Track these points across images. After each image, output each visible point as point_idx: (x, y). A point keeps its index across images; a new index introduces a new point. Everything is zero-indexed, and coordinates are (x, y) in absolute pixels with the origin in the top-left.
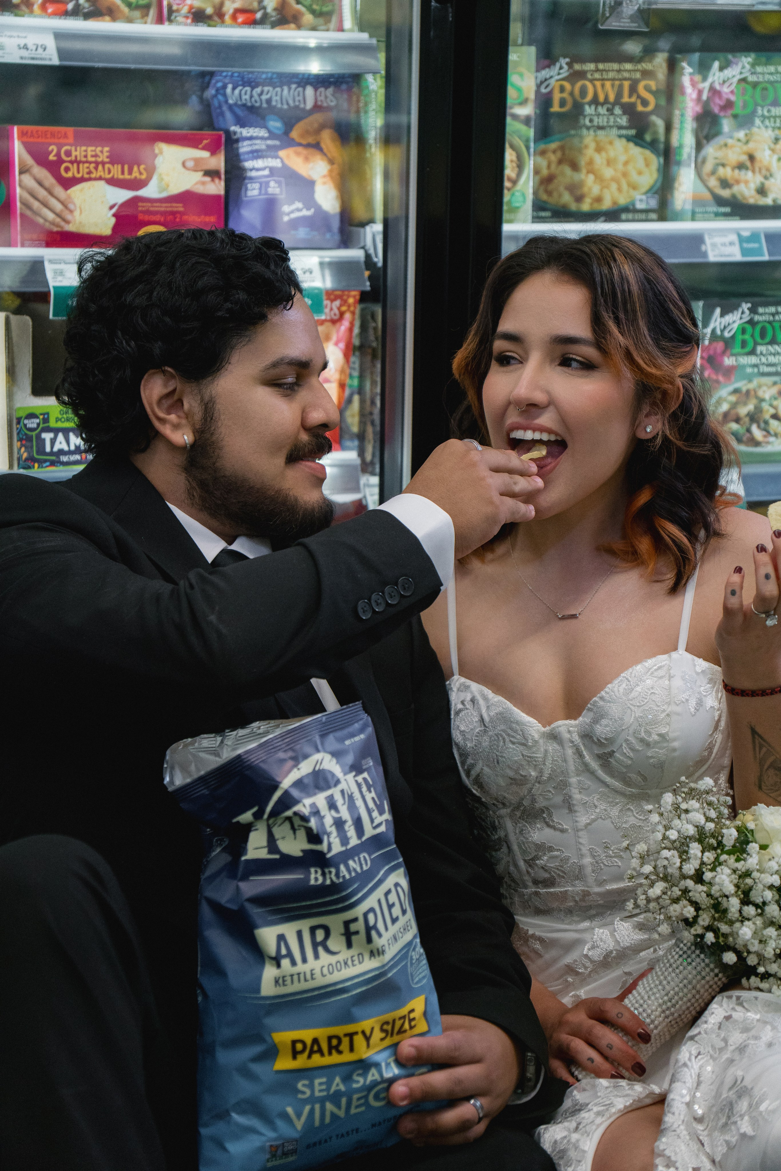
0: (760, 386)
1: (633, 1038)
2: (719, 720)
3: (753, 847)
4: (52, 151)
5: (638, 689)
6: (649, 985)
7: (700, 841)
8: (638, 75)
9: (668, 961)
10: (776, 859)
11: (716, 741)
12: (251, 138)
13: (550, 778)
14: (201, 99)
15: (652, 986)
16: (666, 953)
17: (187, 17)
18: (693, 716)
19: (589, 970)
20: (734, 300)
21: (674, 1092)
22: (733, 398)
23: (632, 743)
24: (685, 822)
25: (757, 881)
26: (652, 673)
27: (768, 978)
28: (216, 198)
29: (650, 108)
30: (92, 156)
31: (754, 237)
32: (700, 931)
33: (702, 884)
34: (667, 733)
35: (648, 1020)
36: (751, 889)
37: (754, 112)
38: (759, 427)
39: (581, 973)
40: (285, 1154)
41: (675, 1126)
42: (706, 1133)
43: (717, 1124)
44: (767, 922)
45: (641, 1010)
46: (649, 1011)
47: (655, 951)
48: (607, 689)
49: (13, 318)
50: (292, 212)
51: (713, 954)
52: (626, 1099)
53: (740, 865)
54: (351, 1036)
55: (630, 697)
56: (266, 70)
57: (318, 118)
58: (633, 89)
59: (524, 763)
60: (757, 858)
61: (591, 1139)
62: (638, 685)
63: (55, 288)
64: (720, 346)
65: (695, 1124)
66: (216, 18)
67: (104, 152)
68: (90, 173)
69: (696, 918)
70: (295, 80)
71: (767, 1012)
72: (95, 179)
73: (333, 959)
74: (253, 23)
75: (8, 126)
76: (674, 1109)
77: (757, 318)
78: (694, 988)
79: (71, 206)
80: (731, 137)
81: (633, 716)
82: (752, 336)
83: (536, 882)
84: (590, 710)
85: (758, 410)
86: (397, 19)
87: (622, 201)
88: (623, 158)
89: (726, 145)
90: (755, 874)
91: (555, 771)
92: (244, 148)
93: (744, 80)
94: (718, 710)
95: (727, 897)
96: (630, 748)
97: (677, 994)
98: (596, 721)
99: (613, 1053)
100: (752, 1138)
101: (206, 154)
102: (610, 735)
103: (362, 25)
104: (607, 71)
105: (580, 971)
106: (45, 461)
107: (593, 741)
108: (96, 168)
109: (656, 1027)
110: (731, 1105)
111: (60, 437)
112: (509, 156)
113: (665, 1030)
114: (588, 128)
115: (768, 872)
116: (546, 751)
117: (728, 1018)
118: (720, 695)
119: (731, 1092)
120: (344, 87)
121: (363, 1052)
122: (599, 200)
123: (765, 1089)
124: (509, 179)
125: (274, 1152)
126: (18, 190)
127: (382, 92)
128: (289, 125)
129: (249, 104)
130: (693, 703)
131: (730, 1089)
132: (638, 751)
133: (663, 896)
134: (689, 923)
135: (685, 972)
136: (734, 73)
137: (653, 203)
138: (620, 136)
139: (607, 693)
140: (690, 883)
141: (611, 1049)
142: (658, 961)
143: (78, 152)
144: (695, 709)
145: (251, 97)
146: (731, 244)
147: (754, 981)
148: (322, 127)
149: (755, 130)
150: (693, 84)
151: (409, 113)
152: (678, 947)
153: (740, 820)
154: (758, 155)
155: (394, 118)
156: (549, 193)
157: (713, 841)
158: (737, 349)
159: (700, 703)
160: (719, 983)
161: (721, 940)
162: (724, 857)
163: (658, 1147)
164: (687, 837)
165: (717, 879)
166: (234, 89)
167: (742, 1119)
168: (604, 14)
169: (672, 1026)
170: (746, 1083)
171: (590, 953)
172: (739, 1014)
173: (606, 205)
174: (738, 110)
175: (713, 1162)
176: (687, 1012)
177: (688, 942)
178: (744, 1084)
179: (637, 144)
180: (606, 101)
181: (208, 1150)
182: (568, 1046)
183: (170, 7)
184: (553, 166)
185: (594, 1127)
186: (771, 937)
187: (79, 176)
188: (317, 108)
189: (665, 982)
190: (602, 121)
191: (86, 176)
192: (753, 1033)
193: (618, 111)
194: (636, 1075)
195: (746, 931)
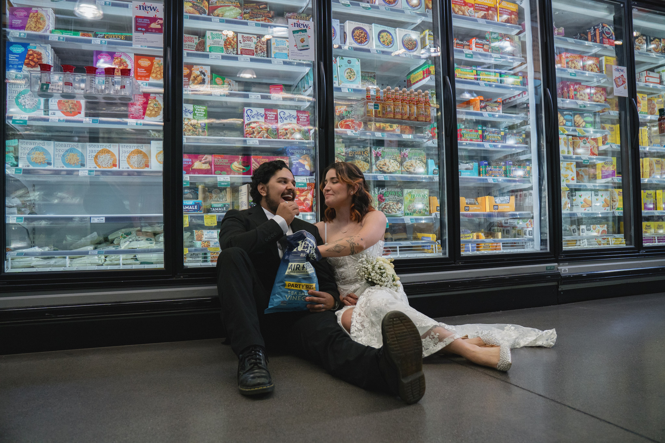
0: (390, 203)
8: (364, 150)
12: (293, 158)
20: (384, 187)
22: (385, 205)
29: (367, 156)
31: (386, 177)
37: (385, 156)
40: (284, 304)
54: (300, 285)
58: (364, 153)
61: (343, 312)
64: (382, 195)
73: (299, 271)
77: (388, 191)
82: (388, 194)
83: (342, 279)
85: (390, 207)
88: (363, 164)
89: (380, 162)
104: (359, 150)
114: (356, 159)
121: (301, 288)
125: (282, 302)
136: (381, 150)
137: (370, 171)
138: (362, 160)
146: (382, 178)
149: (385, 159)
150: (374, 152)
154: (386, 163)
158: (385, 196)
174: (382, 156)
179: (366, 162)
180: (359, 155)
181: (271, 300)
185: (344, 310)
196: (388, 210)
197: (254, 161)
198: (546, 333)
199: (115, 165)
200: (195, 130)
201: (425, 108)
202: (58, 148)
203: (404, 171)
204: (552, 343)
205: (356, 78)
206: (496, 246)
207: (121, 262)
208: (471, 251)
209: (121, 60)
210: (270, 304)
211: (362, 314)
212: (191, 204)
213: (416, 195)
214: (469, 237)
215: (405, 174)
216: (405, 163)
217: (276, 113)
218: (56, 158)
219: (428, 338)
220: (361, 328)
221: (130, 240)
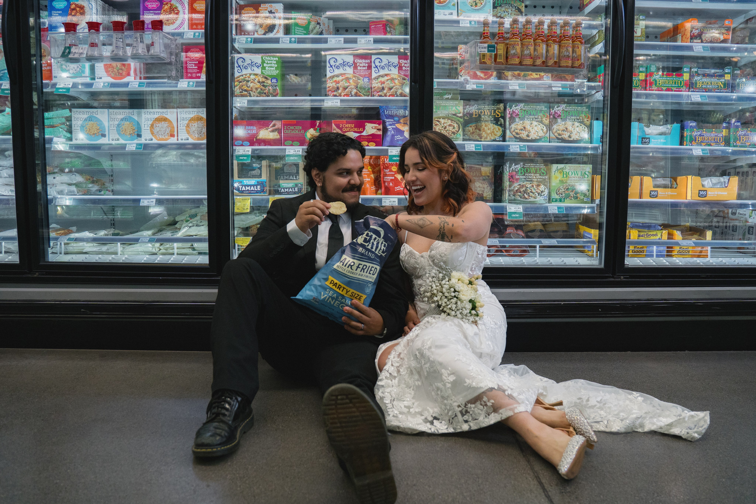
0: (526, 184)
4: (340, 125)
8: (496, 109)
12: (389, 122)
13: (421, 267)
17: (378, 96)
18: (454, 250)
20: (518, 162)
22: (519, 187)
28: (380, 135)
29: (500, 117)
30: (350, 126)
31: (524, 146)
37: (524, 117)
38: (527, 194)
40: (316, 301)
50: (397, 138)
54: (344, 288)
55: (439, 245)
58: (495, 112)
64: (514, 173)
66: (385, 96)
67: (353, 125)
73: (351, 270)
75: (331, 121)
77: (525, 167)
80: (519, 123)
82: (524, 171)
84: (430, 249)
85: (526, 190)
87: (493, 138)
88: (492, 128)
91: (423, 265)
92: (387, 124)
93: (521, 109)
98: (431, 252)
101: (377, 125)
102: (433, 255)
107: (430, 257)
108: (351, 129)
114: (483, 121)
116: (421, 260)
122: (487, 138)
124: (456, 131)
128: (399, 119)
136: (519, 107)
137: (502, 138)
138: (491, 123)
139: (434, 244)
143: (346, 125)
144: (455, 248)
145: (391, 113)
146: (517, 148)
149: (525, 121)
154: (526, 127)
158: (519, 174)
159: (457, 247)
166: (386, 111)
174: (520, 116)
179: (496, 125)
180: (487, 115)
190: (486, 119)
191: (349, 131)
193: (491, 117)
196: (524, 195)
197: (335, 127)
198: (692, 416)
199: (172, 135)
200: (264, 88)
201: (573, 47)
202: (112, 116)
203: (553, 139)
204: (696, 435)
205: (485, 4)
206: (701, 252)
207: (176, 251)
208: (655, 256)
209: (171, 5)
211: (403, 356)
212: (253, 183)
213: (570, 173)
214: (655, 235)
215: (554, 142)
216: (555, 127)
217: (369, 61)
218: (111, 128)
219: (478, 403)
221: (190, 225)
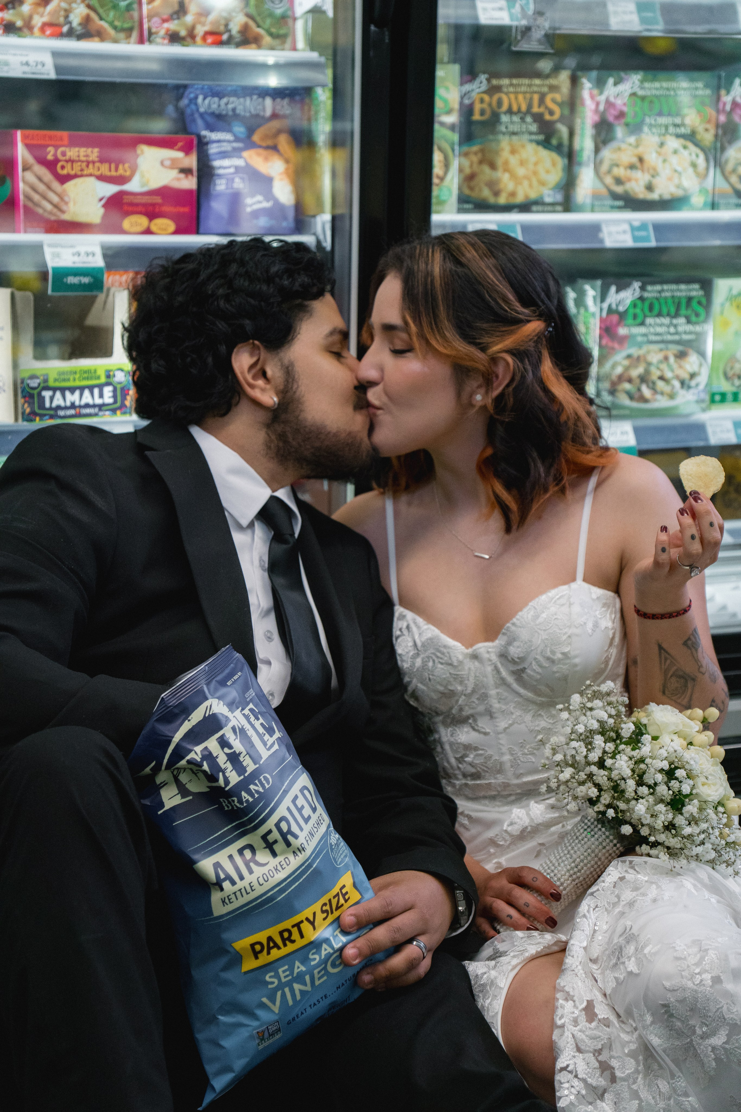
0: (648, 352)
1: (547, 898)
2: (613, 638)
3: (646, 738)
4: (50, 152)
5: (544, 615)
6: (559, 854)
7: (602, 733)
8: (545, 89)
9: (575, 834)
10: (665, 748)
11: (611, 655)
12: (219, 141)
13: (474, 691)
14: (177, 108)
15: (562, 855)
16: (573, 828)
17: (164, 38)
18: (591, 636)
19: (508, 842)
20: (627, 280)
21: (574, 939)
22: (626, 363)
23: (540, 661)
24: (590, 718)
25: (649, 765)
26: (555, 602)
27: (656, 846)
28: (190, 192)
29: (556, 117)
30: (84, 156)
31: (643, 226)
32: (602, 808)
33: (604, 770)
34: (569, 652)
35: (558, 883)
36: (644, 773)
37: (642, 122)
38: (648, 387)
39: (502, 845)
41: (574, 966)
42: (599, 971)
43: (609, 964)
44: (658, 800)
45: (552, 875)
46: (559, 876)
47: (563, 826)
48: (518, 617)
49: (18, 294)
50: (254, 204)
51: (612, 828)
52: (538, 946)
53: (635, 753)
55: (537, 622)
56: (232, 83)
57: (275, 124)
58: (542, 101)
59: (452, 680)
60: (650, 746)
61: (507, 978)
62: (543, 612)
63: (54, 269)
64: (615, 318)
65: (591, 965)
66: (189, 39)
67: (94, 153)
68: (82, 170)
69: (599, 797)
70: (256, 92)
71: (654, 874)
72: (87, 176)
74: (220, 43)
75: (12, 131)
76: (573, 953)
77: (646, 295)
78: (596, 856)
79: (66, 199)
80: (623, 142)
81: (540, 638)
82: (642, 310)
84: (504, 634)
85: (647, 372)
86: (343, 40)
87: (533, 195)
88: (533, 159)
89: (619, 149)
90: (648, 761)
91: (478, 685)
92: (213, 149)
93: (634, 94)
94: (612, 629)
95: (624, 779)
96: (539, 665)
97: (582, 861)
98: (509, 643)
99: (530, 910)
100: (637, 975)
101: (180, 155)
102: (521, 655)
103: (313, 45)
104: (519, 85)
105: (501, 843)
106: (45, 415)
107: (508, 660)
108: (88, 166)
109: (565, 889)
110: (621, 949)
111: (58, 394)
112: (437, 157)
113: (572, 891)
114: (504, 134)
115: (659, 759)
116: (470, 669)
117: (622, 879)
118: (613, 616)
119: (622, 938)
120: (298, 98)
122: (513, 194)
123: (649, 936)
124: (438, 177)
126: (21, 185)
127: (329, 103)
128: (251, 131)
129: (217, 112)
130: (590, 625)
131: (620, 936)
132: (545, 667)
133: (572, 780)
134: (592, 802)
135: (589, 843)
136: (626, 88)
137: (559, 197)
138: (531, 141)
139: (518, 619)
140: (594, 769)
141: (528, 906)
142: (567, 834)
143: (72, 153)
144: (592, 630)
145: (219, 106)
146: (624, 232)
147: (645, 848)
148: (279, 132)
149: (643, 136)
150: (592, 97)
151: (352, 120)
152: (584, 822)
153: (635, 717)
154: (646, 157)
155: (340, 126)
156: (471, 189)
157: (613, 735)
158: (630, 320)
159: (596, 625)
160: (617, 852)
161: (620, 815)
162: (622, 747)
163: (559, 984)
164: (591, 730)
165: (616, 764)
166: (204, 99)
167: (629, 961)
168: (516, 38)
169: (578, 887)
170: (634, 931)
171: (509, 829)
172: (631, 876)
173: (520, 199)
174: (629, 119)
175: (605, 995)
176: (590, 876)
177: (592, 818)
178: (632, 931)
179: (545, 147)
180: (519, 111)
182: (491, 905)
183: (150, 30)
184: (475, 166)
185: (510, 968)
186: (661, 812)
187: (72, 173)
188: (275, 116)
189: (572, 852)
190: (515, 128)
191: (79, 173)
192: (641, 891)
193: (529, 119)
194: (548, 927)
195: (640, 808)
196: (639, 390)
210: (210, 1069)
211: (602, 1011)
216: (732, 154)
220: (598, 1081)
